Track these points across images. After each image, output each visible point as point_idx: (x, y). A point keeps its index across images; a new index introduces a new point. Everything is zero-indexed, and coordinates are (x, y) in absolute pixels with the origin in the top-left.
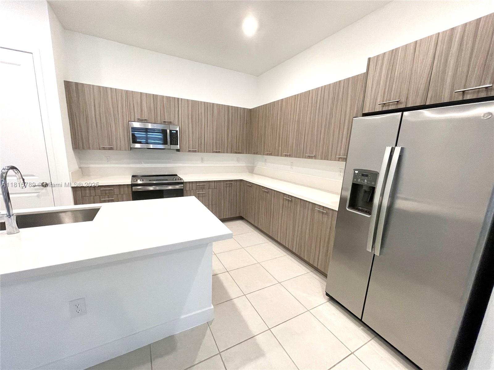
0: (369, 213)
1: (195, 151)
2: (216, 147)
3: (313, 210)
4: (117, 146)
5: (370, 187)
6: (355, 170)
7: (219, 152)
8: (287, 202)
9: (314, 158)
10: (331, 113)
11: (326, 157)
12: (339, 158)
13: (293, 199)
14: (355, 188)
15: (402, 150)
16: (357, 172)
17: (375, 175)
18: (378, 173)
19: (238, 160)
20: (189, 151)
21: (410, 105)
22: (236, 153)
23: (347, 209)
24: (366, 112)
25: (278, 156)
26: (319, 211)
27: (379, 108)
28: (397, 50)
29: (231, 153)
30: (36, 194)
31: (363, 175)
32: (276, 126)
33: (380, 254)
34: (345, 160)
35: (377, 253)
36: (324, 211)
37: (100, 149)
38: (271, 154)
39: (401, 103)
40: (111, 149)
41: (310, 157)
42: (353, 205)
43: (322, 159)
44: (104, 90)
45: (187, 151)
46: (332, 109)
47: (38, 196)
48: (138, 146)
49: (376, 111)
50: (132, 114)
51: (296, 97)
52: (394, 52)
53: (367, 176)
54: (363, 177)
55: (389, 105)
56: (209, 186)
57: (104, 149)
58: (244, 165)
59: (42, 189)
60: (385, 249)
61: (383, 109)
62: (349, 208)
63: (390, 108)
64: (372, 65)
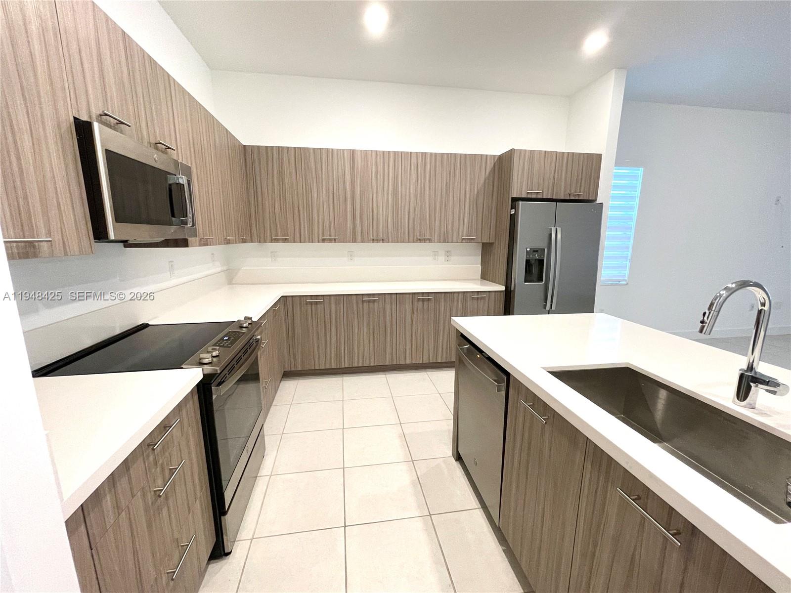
10: (447, 188)
11: (445, 240)
28: (534, 151)
31: (534, 251)
41: (421, 241)
43: (439, 242)
46: (448, 184)
52: (532, 153)
53: (537, 251)
61: (529, 196)
62: (526, 281)
63: (534, 196)
64: (516, 156)
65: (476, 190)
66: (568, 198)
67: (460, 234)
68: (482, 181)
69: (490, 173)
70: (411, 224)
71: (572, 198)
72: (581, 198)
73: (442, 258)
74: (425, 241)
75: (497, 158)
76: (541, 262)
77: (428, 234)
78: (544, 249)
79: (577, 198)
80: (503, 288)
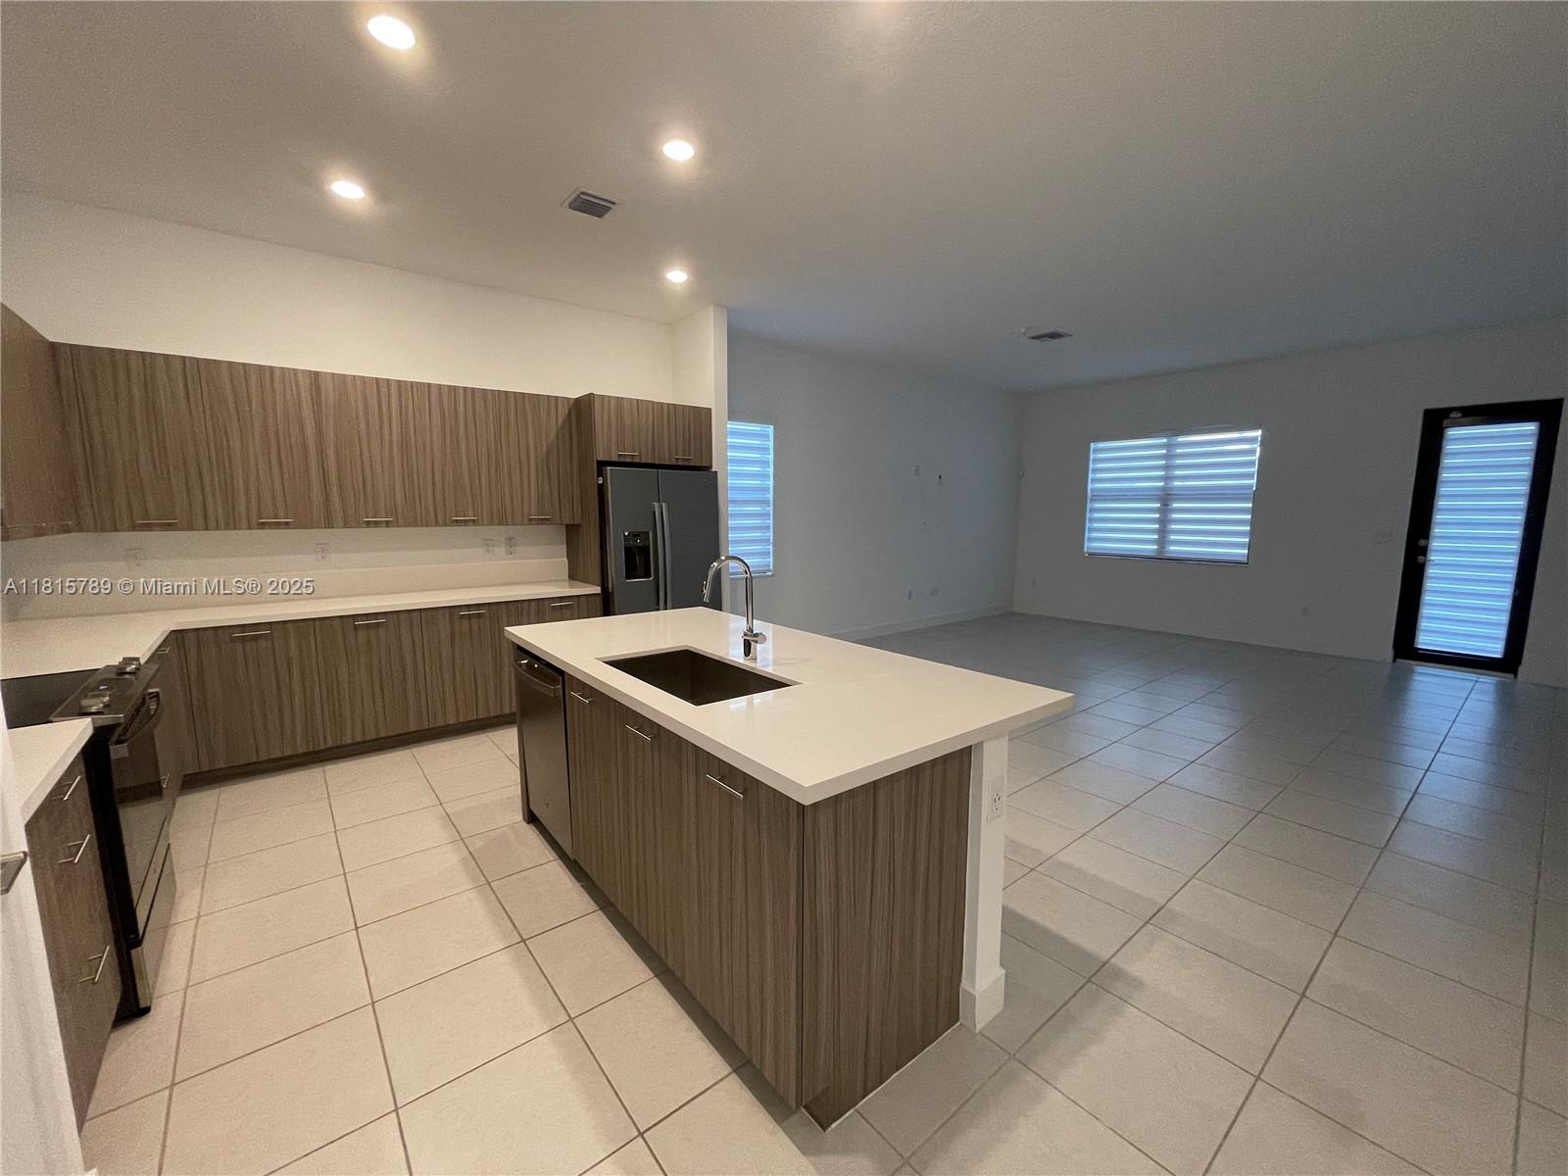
0: (648, 575)
9: (470, 524)
10: (498, 442)
12: (531, 520)
23: (627, 581)
24: (601, 458)
27: (614, 458)
28: (621, 399)
31: (634, 536)
39: (636, 457)
41: (459, 523)
46: (498, 436)
52: (619, 401)
53: (639, 536)
54: (636, 539)
55: (625, 457)
61: (622, 460)
62: (627, 578)
63: (628, 460)
64: (597, 405)
65: (545, 447)
66: (675, 463)
67: (526, 511)
68: (553, 434)
69: (564, 423)
70: (439, 496)
71: (680, 463)
72: (692, 464)
73: (501, 550)
74: (466, 522)
75: (572, 402)
76: (645, 550)
77: (471, 513)
78: (648, 533)
79: (686, 464)
80: (597, 590)
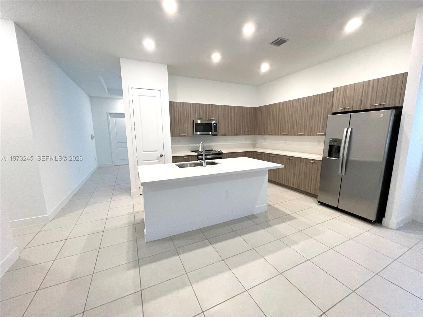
0: (338, 157)
1: (225, 135)
2: (236, 132)
3: (306, 162)
4: (187, 135)
5: (338, 146)
6: (330, 139)
7: (238, 135)
8: (289, 160)
9: (303, 135)
10: (313, 111)
11: (311, 134)
12: (319, 134)
13: (293, 158)
14: (331, 147)
15: (352, 129)
16: (331, 140)
17: (341, 140)
18: (342, 140)
19: (246, 139)
20: (222, 135)
21: (354, 110)
22: (247, 135)
23: (328, 158)
24: (334, 112)
25: (278, 135)
26: (310, 162)
27: (340, 111)
28: (347, 86)
29: (245, 135)
30: (158, 161)
31: (334, 141)
32: (276, 118)
33: (345, 175)
34: (325, 135)
35: (344, 175)
36: (314, 162)
37: (180, 136)
38: (273, 135)
39: (350, 109)
40: (185, 136)
41: (300, 135)
42: (330, 155)
43: (308, 135)
44: (182, 104)
45: (221, 135)
46: (313, 109)
47: (158, 162)
48: (198, 133)
49: (339, 112)
50: (195, 116)
51: (290, 102)
52: (345, 87)
53: (336, 141)
54: (335, 142)
55: (345, 110)
56: (235, 155)
57: (182, 136)
58: (250, 142)
59: (160, 158)
60: (347, 172)
